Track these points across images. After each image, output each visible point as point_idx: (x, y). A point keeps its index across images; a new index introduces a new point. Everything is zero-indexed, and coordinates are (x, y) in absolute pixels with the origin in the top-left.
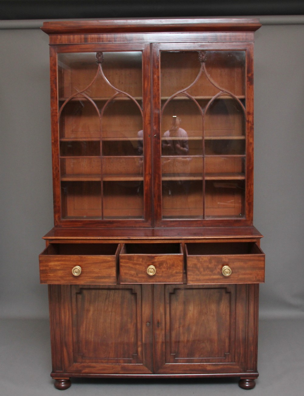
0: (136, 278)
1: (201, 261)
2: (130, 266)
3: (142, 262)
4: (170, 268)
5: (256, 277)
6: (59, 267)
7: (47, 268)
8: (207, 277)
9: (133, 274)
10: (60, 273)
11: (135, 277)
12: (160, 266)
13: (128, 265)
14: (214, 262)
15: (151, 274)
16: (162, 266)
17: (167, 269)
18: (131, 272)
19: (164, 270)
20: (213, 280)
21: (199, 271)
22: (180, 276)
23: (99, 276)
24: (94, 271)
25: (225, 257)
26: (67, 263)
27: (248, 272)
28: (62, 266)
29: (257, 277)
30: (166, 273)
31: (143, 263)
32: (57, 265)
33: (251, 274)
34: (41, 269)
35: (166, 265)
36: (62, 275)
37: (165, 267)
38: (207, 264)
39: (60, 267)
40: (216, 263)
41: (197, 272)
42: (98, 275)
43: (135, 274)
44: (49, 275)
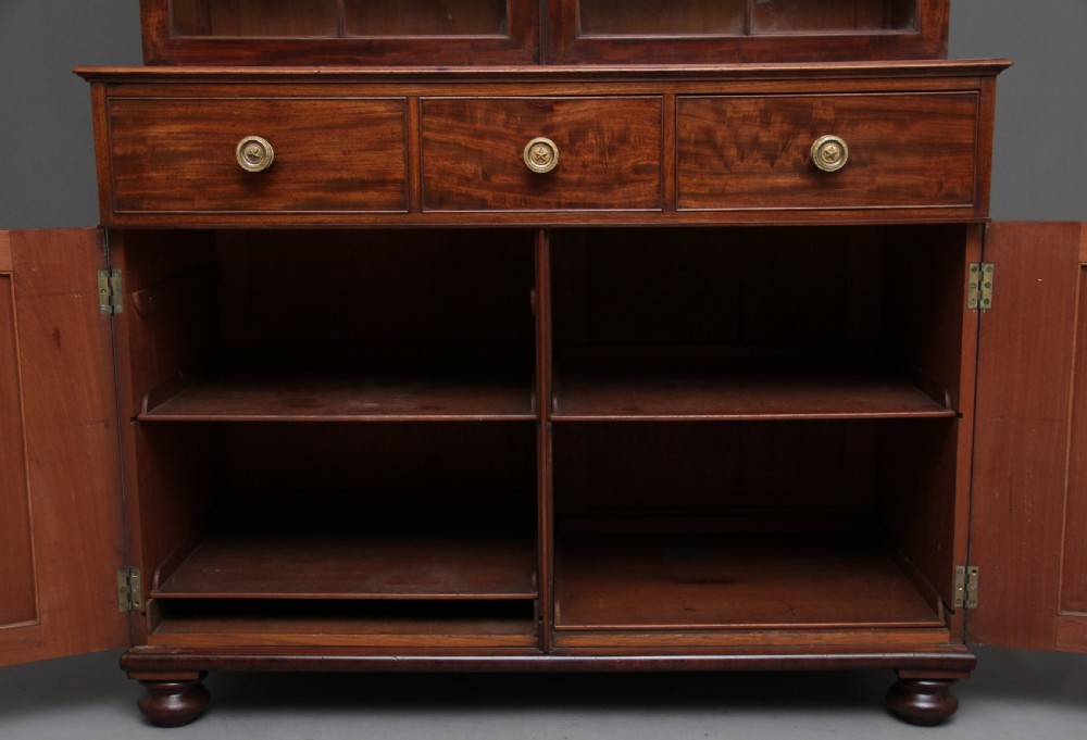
0: (485, 192)
1: (731, 118)
2: (459, 144)
3: (506, 125)
4: (612, 150)
5: (940, 184)
6: (188, 143)
7: (141, 148)
8: (754, 183)
9: (470, 176)
10: (191, 170)
11: (480, 186)
12: (572, 141)
13: (452, 137)
14: (779, 124)
15: (540, 168)
16: (579, 144)
17: (602, 153)
18: (463, 165)
19: (589, 157)
20: (776, 193)
21: (721, 156)
22: (650, 181)
23: (341, 180)
24: (325, 157)
25: (823, 104)
26: (216, 127)
27: (911, 161)
28: (201, 142)
29: (945, 185)
30: (596, 172)
31: (511, 132)
32: (182, 136)
33: (921, 171)
34: (119, 151)
35: (596, 139)
36: (201, 176)
37: (591, 146)
38: (754, 131)
39: (193, 142)
40: (786, 128)
41: (715, 161)
42: (338, 176)
43: (480, 173)
44: (150, 175)
